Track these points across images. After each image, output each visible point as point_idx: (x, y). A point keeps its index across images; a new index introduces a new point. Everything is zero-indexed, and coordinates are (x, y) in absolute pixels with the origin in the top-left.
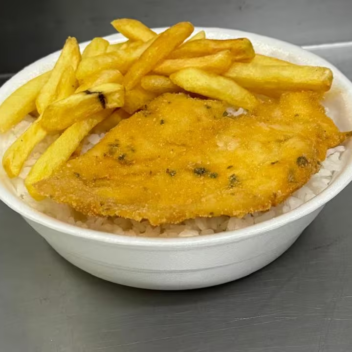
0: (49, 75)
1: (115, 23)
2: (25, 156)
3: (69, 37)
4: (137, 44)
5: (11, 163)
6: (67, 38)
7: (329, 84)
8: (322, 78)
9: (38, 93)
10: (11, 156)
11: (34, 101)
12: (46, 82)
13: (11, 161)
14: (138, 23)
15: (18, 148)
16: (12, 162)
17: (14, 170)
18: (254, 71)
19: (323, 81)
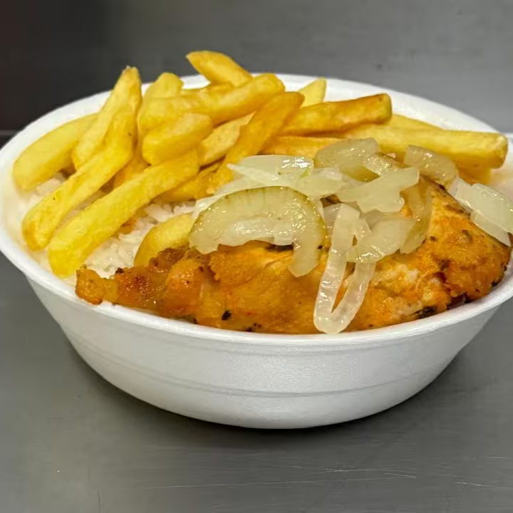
0: (94, 118)
1: (192, 57)
2: (56, 221)
3: (128, 67)
4: (224, 87)
5: (37, 229)
6: (125, 68)
7: (502, 156)
8: (494, 147)
9: (77, 143)
10: (37, 217)
11: (70, 153)
12: (89, 127)
13: (37, 224)
14: (227, 59)
15: (48, 208)
16: (39, 226)
17: (40, 239)
18: (392, 135)
19: (495, 152)
